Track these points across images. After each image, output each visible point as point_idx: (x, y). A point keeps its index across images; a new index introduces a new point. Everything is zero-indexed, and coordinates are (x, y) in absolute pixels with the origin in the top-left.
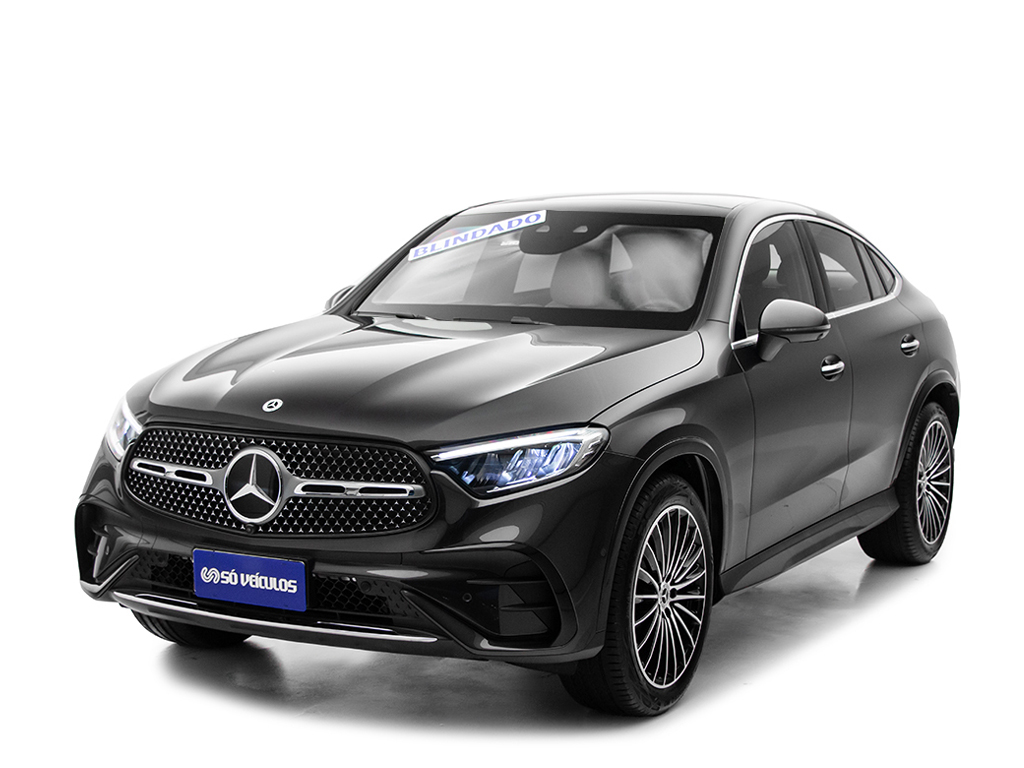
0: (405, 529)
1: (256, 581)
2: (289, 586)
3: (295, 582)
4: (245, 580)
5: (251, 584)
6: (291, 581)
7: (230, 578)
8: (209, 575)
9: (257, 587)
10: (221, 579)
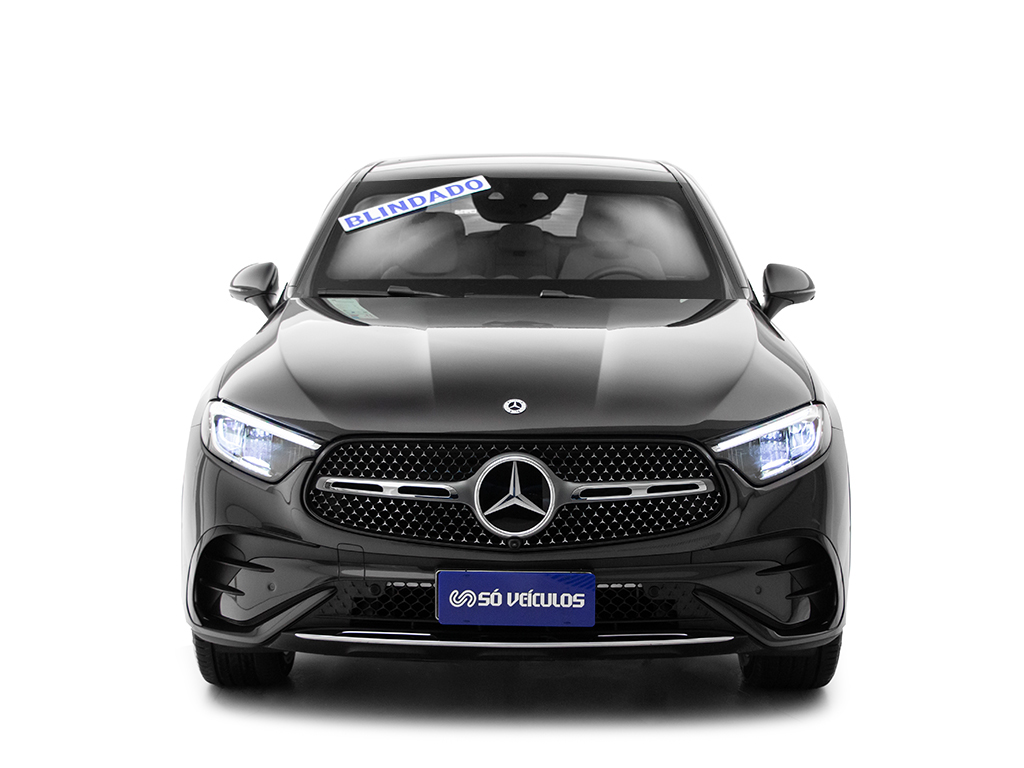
0: (696, 527)
1: (528, 599)
2: (576, 600)
3: (583, 595)
4: (513, 600)
5: (521, 603)
6: (577, 595)
7: (491, 599)
8: (460, 599)
9: (530, 605)
10: (478, 601)
